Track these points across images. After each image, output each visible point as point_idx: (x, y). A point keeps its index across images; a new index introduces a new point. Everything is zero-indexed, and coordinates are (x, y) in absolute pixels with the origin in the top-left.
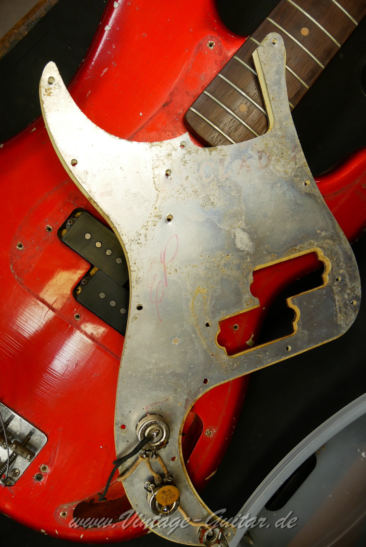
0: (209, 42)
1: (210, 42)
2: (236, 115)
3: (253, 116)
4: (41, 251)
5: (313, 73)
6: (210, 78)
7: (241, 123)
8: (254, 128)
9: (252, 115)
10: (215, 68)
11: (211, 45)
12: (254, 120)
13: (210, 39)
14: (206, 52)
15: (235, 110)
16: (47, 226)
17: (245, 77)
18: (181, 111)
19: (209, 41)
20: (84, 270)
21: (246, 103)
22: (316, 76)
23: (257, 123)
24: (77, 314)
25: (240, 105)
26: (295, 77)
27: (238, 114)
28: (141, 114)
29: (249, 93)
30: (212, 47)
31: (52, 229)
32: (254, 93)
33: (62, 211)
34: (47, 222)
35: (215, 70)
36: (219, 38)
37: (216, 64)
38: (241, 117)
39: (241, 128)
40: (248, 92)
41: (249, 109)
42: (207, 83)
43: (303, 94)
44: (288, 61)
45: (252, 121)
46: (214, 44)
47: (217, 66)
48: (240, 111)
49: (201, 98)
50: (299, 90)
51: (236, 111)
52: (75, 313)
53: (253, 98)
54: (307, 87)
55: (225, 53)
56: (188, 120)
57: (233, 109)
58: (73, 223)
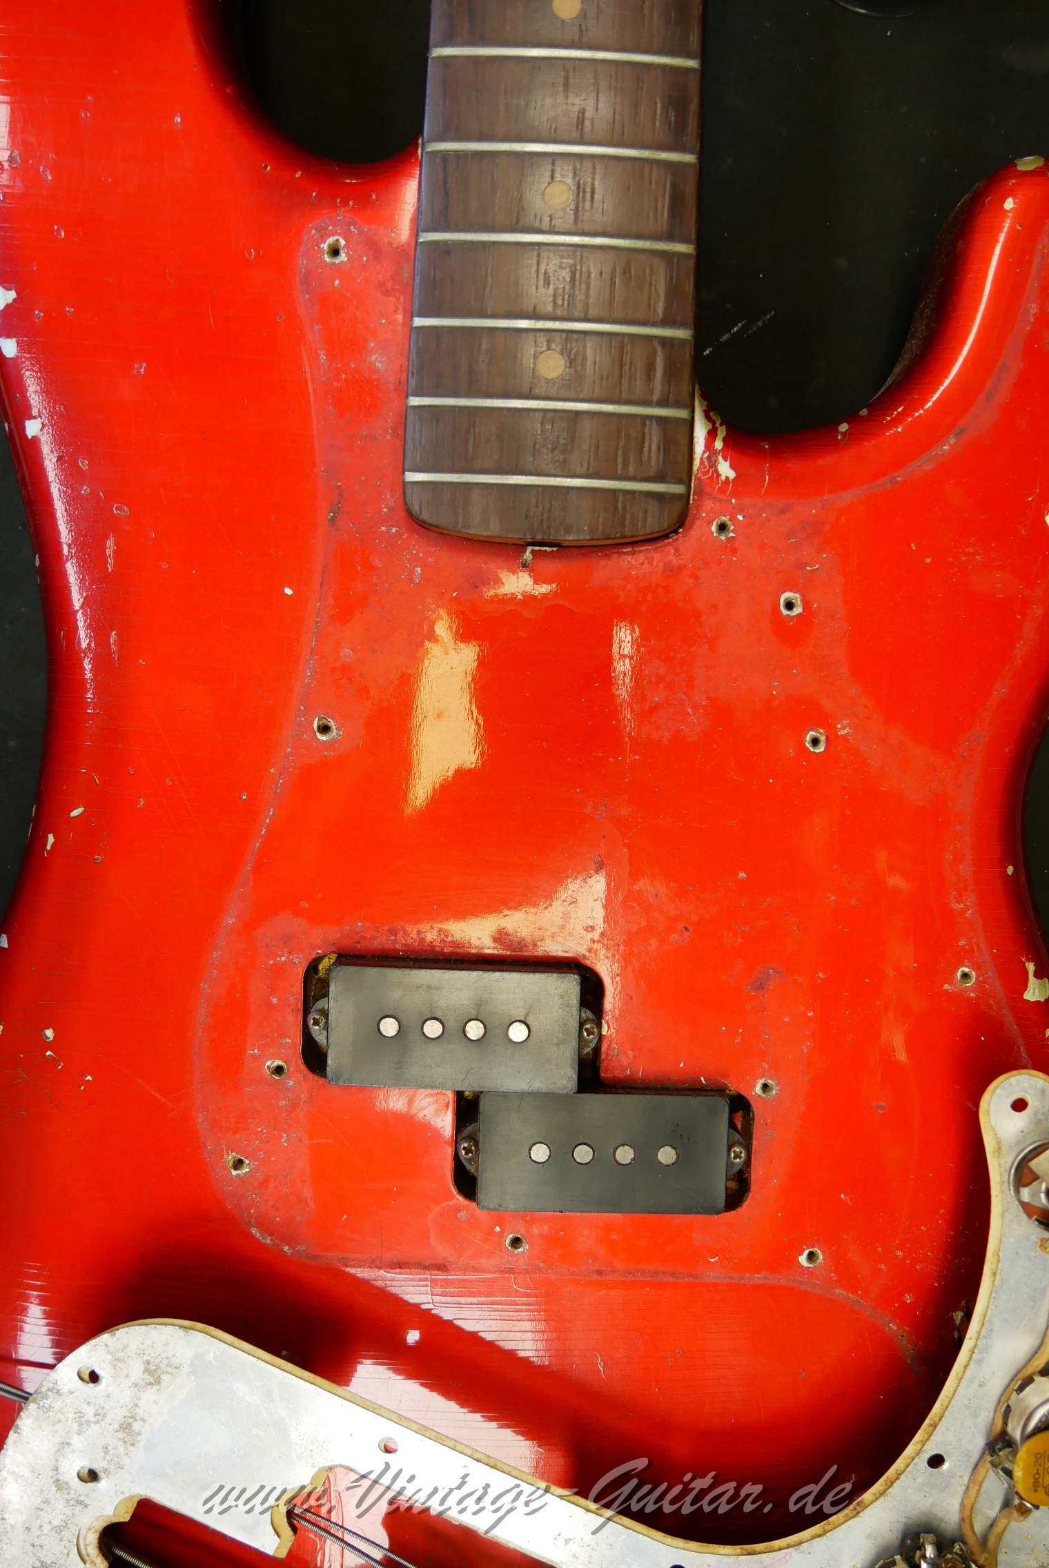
0: (325, 248)
1: (327, 243)
2: (546, 402)
3: (595, 363)
4: (300, 1141)
5: (676, 102)
6: (400, 346)
7: (577, 413)
8: (624, 396)
9: (593, 365)
10: (393, 308)
11: (335, 252)
12: (605, 374)
13: (322, 236)
14: (337, 282)
15: (531, 388)
16: (268, 1067)
17: (492, 272)
18: (389, 501)
19: (322, 246)
20: (446, 1113)
21: (549, 342)
22: (694, 106)
23: (621, 376)
24: (511, 1236)
25: (535, 363)
26: (635, 159)
27: (549, 394)
28: (288, 591)
29: (537, 310)
30: (344, 255)
31: (285, 1067)
32: (551, 299)
33: (275, 1000)
34: (259, 1056)
35: (395, 312)
36: (341, 215)
37: (387, 293)
38: (564, 394)
39: (587, 426)
40: (531, 308)
41: (570, 353)
42: (401, 366)
43: (690, 188)
44: (582, 129)
45: (604, 380)
46: (343, 242)
47: (395, 297)
48: (548, 381)
49: (414, 426)
50: (674, 187)
51: (537, 391)
52: (501, 1235)
53: (559, 312)
54: (689, 158)
55: (390, 244)
56: (425, 516)
57: (526, 389)
58: (327, 1017)
